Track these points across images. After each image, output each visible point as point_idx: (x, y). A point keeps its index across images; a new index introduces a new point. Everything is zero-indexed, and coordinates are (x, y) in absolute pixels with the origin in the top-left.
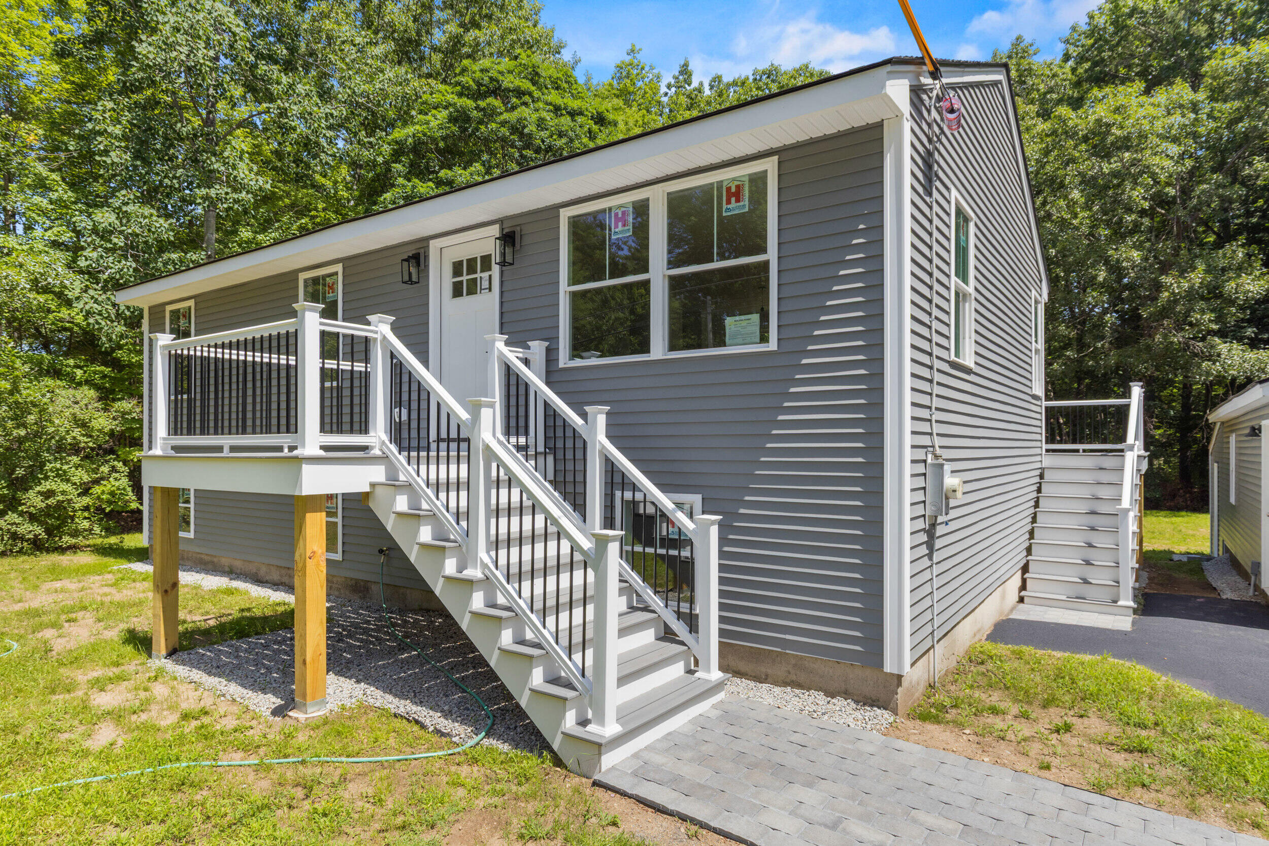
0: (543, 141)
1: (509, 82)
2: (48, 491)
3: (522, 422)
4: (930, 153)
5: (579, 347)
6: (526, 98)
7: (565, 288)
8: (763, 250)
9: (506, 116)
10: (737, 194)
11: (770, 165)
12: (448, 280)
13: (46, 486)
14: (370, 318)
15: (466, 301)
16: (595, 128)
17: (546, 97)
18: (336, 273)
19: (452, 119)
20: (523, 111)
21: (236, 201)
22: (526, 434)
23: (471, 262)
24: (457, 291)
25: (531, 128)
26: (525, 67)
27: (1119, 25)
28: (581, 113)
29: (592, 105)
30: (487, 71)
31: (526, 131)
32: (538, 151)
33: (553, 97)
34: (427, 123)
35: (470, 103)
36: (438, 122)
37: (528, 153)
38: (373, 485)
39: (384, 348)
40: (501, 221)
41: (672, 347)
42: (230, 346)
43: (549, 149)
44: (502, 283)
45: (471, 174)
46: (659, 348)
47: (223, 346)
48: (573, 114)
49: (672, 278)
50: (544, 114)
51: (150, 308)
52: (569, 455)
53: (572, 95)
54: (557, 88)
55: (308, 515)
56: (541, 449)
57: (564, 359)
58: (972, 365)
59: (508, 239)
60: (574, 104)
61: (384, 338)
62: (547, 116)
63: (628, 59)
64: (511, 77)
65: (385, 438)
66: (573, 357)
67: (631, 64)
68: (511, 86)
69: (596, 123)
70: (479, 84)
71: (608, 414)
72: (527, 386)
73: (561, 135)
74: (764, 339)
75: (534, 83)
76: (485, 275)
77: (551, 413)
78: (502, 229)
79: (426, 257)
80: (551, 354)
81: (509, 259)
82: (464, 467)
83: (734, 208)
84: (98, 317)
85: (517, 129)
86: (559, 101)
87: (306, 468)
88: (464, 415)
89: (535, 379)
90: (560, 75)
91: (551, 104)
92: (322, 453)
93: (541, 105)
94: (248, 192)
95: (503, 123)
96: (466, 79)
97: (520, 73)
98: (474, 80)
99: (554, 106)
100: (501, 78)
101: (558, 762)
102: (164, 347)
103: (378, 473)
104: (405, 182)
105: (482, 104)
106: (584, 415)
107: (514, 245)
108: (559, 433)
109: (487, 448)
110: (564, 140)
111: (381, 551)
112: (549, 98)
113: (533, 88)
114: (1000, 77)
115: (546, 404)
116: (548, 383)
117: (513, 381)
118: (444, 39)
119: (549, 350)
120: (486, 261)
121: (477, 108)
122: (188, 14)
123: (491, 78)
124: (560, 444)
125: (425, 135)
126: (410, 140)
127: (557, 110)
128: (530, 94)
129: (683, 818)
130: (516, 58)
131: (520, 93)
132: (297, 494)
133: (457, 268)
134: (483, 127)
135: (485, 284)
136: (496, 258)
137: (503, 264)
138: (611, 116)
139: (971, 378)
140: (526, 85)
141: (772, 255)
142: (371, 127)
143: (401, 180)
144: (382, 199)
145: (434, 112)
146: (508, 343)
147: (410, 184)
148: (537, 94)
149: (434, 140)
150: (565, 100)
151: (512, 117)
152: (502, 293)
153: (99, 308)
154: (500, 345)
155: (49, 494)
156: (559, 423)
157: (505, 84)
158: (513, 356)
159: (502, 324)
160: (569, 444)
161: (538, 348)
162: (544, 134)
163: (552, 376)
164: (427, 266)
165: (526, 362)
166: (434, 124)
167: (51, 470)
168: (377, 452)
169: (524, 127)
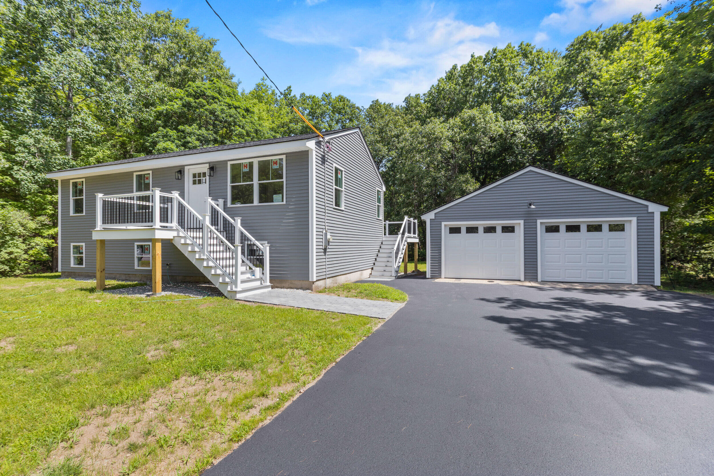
0: (223, 118)
1: (209, 93)
2: (11, 252)
3: (216, 223)
4: (324, 156)
5: (234, 200)
6: (216, 100)
7: (229, 184)
8: (282, 178)
9: (207, 107)
10: (276, 163)
11: (284, 157)
12: (191, 179)
13: (9, 250)
14: (172, 192)
15: (197, 186)
16: (245, 114)
17: (224, 100)
18: (149, 174)
19: (184, 106)
20: (215, 106)
21: (87, 135)
22: (218, 226)
23: (199, 175)
24: (194, 183)
25: (218, 113)
26: (216, 87)
27: (439, 92)
28: (239, 108)
29: (243, 104)
30: (199, 87)
31: (216, 113)
32: (221, 122)
33: (228, 100)
34: (173, 106)
35: (191, 99)
36: (178, 106)
37: (217, 122)
38: (174, 237)
39: (177, 200)
40: (209, 163)
41: (260, 202)
42: (125, 198)
43: (226, 122)
44: (210, 181)
45: (193, 129)
46: (256, 202)
47: (122, 198)
48: (236, 108)
49: (260, 184)
50: (224, 107)
51: (62, 181)
52: (230, 232)
53: (236, 100)
54: (230, 96)
55: (157, 243)
56: (222, 230)
57: (229, 205)
58: (344, 209)
59: (212, 169)
60: (237, 104)
61: (177, 198)
62: (225, 108)
63: (261, 82)
64: (209, 91)
65: (177, 225)
66: (232, 204)
67: (262, 84)
68: (209, 94)
69: (246, 112)
70: (196, 92)
71: (241, 220)
72: (218, 212)
73: (231, 116)
74: (283, 201)
75: (220, 94)
76: (204, 178)
77: (225, 220)
78: (210, 166)
79: (184, 171)
80: (225, 203)
81: (212, 175)
82: (201, 234)
83: (276, 167)
84: (26, 182)
85: (212, 112)
86: (230, 102)
87: (156, 231)
88: (201, 218)
89: (220, 210)
90: (230, 91)
91: (227, 103)
92: (160, 228)
93: (222, 103)
94: (92, 132)
95: (206, 110)
96: (191, 90)
97: (213, 90)
98: (193, 91)
99: (228, 104)
100: (205, 91)
101: (226, 297)
102: (101, 198)
103: (175, 234)
104: (163, 129)
105: (197, 101)
106: (234, 220)
107: (213, 170)
108: (227, 226)
109: (207, 226)
110: (232, 119)
111: (167, 265)
112: (226, 101)
113: (219, 96)
114: (357, 130)
115: (224, 217)
116: (224, 211)
117: (214, 210)
118: (181, 70)
119: (224, 202)
120: (204, 174)
121: (195, 102)
122: (68, 59)
123: (201, 91)
124: (227, 229)
125: (172, 110)
126: (165, 112)
127: (229, 106)
128: (218, 99)
129: (254, 302)
130: (212, 81)
131: (214, 98)
132: (153, 238)
133: (194, 176)
134: (198, 110)
135: (204, 181)
136: (207, 174)
137: (210, 176)
138: (251, 110)
139: (344, 212)
140: (217, 95)
141: (284, 179)
142: (147, 106)
143: (161, 128)
144: (152, 135)
145: (175, 100)
146: (212, 200)
147: (165, 130)
148: (220, 99)
149: (176, 113)
150: (233, 102)
151: (210, 107)
152: (210, 184)
153: (26, 178)
154: (210, 200)
155: (11, 253)
156: (227, 223)
157: (207, 94)
158: (213, 203)
159: (210, 194)
160: (230, 229)
161: (221, 201)
162: (224, 115)
163: (225, 209)
164: (184, 174)
165: (218, 205)
166: (176, 106)
167: (11, 244)
168: (175, 228)
169: (215, 112)
